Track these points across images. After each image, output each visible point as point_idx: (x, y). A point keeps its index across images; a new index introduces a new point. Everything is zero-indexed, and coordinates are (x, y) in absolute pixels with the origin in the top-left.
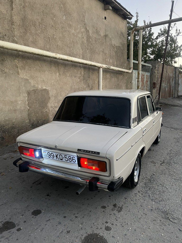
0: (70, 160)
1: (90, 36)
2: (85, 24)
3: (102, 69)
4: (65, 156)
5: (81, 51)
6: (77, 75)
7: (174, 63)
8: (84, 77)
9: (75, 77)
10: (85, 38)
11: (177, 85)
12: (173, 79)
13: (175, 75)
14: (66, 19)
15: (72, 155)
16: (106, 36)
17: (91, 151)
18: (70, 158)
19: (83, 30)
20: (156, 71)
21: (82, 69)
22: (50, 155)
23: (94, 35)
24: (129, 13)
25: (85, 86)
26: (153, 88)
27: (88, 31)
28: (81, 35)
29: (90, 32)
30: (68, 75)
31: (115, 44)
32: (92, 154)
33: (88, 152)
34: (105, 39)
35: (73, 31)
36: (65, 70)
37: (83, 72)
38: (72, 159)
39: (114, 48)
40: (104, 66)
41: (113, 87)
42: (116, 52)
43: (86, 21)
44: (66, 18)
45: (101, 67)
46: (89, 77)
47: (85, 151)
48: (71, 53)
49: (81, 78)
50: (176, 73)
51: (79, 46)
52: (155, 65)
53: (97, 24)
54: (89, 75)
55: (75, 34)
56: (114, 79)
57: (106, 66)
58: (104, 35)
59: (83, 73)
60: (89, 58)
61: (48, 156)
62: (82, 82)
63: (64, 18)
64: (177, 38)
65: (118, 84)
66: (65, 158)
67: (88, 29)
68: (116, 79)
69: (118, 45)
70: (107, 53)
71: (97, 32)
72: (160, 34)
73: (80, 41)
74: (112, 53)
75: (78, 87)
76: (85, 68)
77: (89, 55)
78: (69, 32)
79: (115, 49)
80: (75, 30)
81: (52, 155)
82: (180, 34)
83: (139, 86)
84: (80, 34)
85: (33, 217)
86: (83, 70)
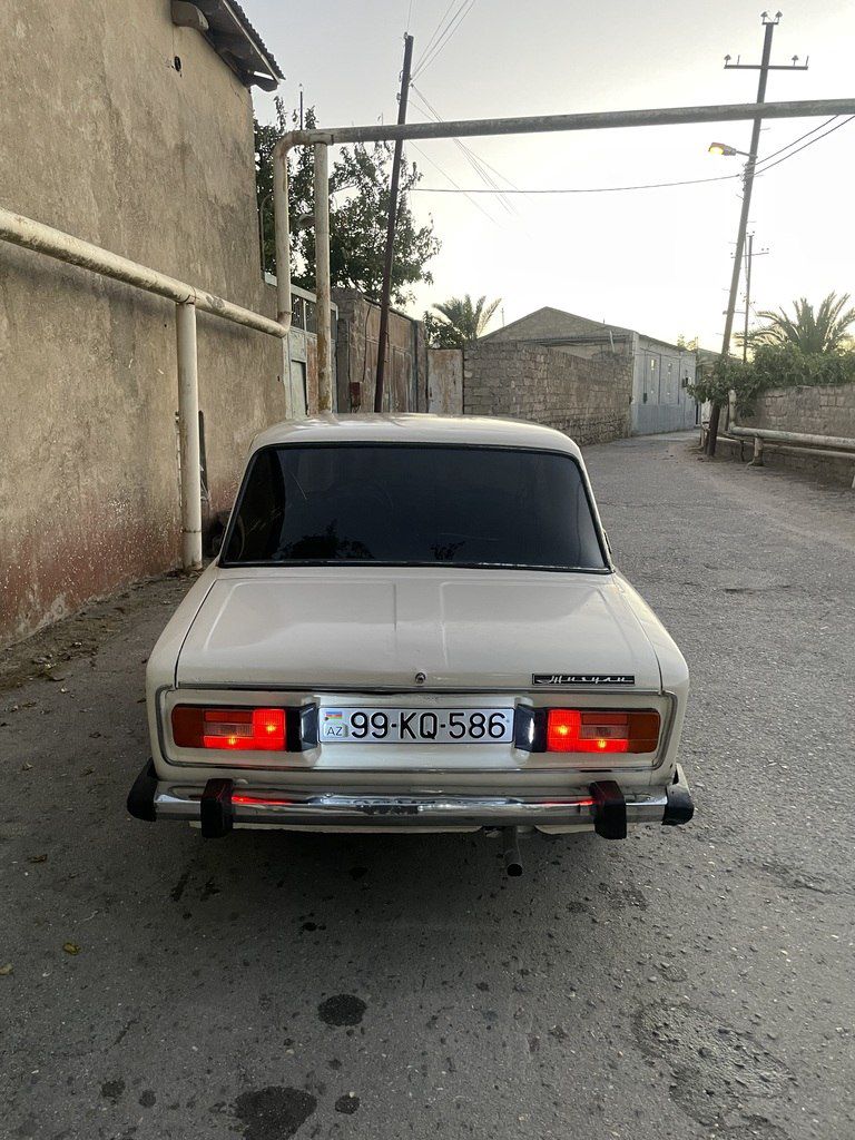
0: (477, 731)
1: (126, 141)
2: (103, 78)
3: (193, 308)
4: (452, 715)
5: (95, 208)
6: (85, 330)
7: (397, 302)
8: (112, 344)
9: (78, 341)
10: (107, 146)
11: (424, 396)
12: (408, 371)
13: (416, 355)
14: (28, 37)
15: (492, 705)
16: (183, 150)
17: (596, 677)
18: (477, 720)
19: (97, 106)
20: (354, 334)
21: (104, 302)
22: (365, 726)
23: (140, 140)
24: (270, 58)
25: (120, 392)
26: (352, 406)
27: (118, 115)
28: (90, 128)
29: (127, 121)
30: (49, 330)
31: (219, 194)
32: (601, 686)
33: (584, 679)
34: (183, 161)
35: (58, 106)
36: (36, 305)
37: (108, 316)
38: (486, 725)
39: (214, 213)
40: (203, 297)
41: (223, 397)
42: (223, 232)
43: (106, 61)
44: (27, 32)
45: (189, 301)
46: (134, 347)
47: (572, 677)
48: (54, 216)
49: (101, 349)
50: (416, 344)
51: (85, 181)
52: (349, 307)
53: (149, 86)
54: (134, 337)
55: (69, 122)
56: (222, 360)
57: (208, 298)
58: (176, 145)
59: (107, 325)
60: (129, 251)
61: (352, 729)
62: (108, 371)
63: (20, 31)
64: (407, 196)
65: (239, 385)
66: (452, 724)
67: (116, 103)
68: (229, 359)
69: (225, 200)
70: (194, 233)
71: (150, 126)
72: (344, 169)
73: (90, 161)
74: (208, 238)
75: (91, 397)
76: (114, 297)
77: (125, 237)
78: (41, 104)
79: (220, 219)
80: (66, 100)
81: (380, 721)
82: (418, 185)
83: (327, 398)
84: (86, 127)
85: (349, 1033)
86: (106, 305)
